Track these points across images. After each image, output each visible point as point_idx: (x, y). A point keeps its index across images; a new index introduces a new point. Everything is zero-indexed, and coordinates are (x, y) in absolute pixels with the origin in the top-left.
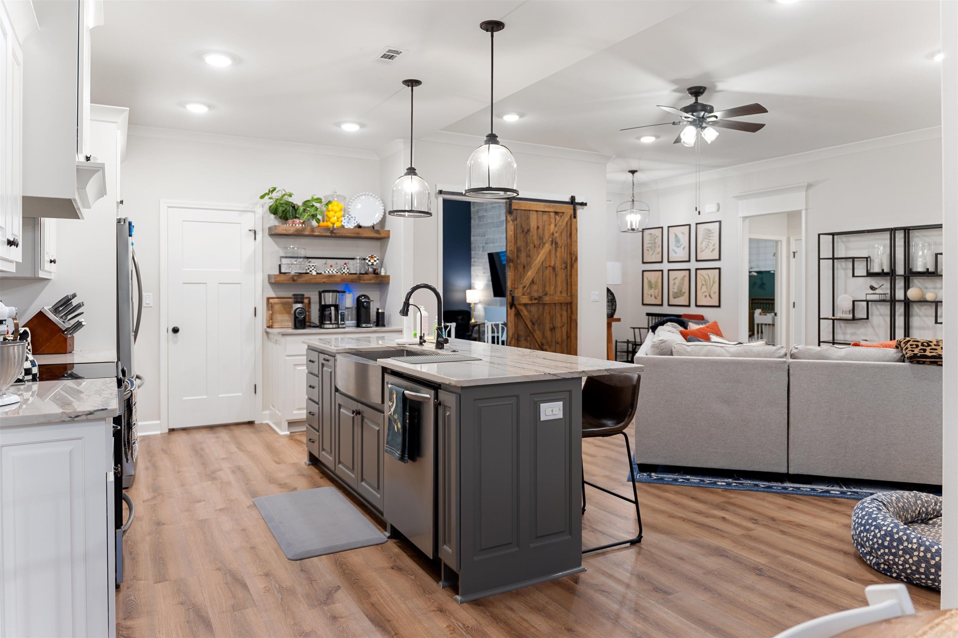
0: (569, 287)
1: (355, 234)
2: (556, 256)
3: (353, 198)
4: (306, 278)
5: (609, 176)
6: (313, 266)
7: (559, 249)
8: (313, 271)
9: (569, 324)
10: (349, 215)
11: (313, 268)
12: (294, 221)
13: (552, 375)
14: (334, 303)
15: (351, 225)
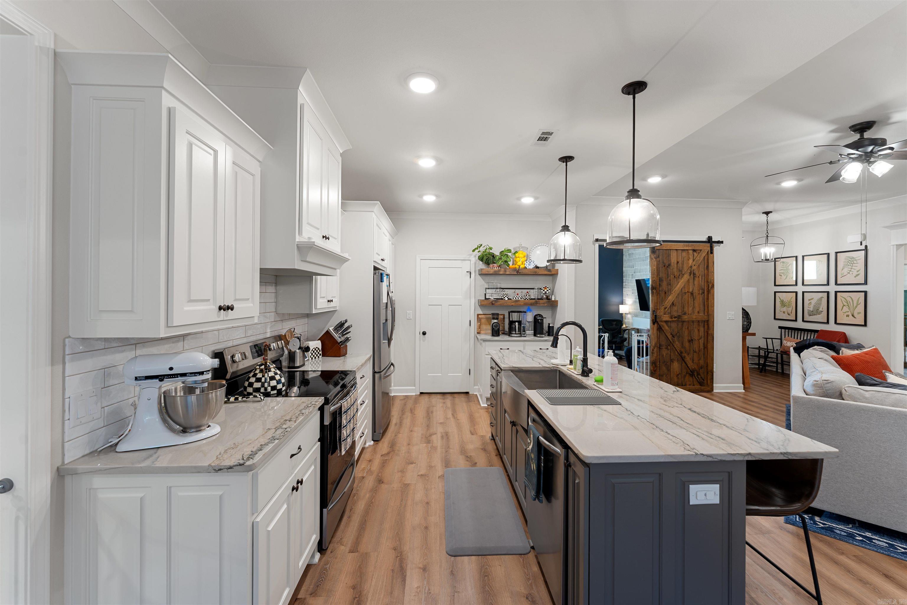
0: (706, 308)
1: (533, 272)
2: (694, 284)
3: (533, 248)
4: (501, 302)
5: (745, 218)
6: (506, 294)
7: (697, 279)
8: (506, 298)
9: (706, 337)
10: (530, 260)
11: (506, 295)
12: (493, 265)
13: (706, 456)
14: (518, 320)
15: (531, 267)
